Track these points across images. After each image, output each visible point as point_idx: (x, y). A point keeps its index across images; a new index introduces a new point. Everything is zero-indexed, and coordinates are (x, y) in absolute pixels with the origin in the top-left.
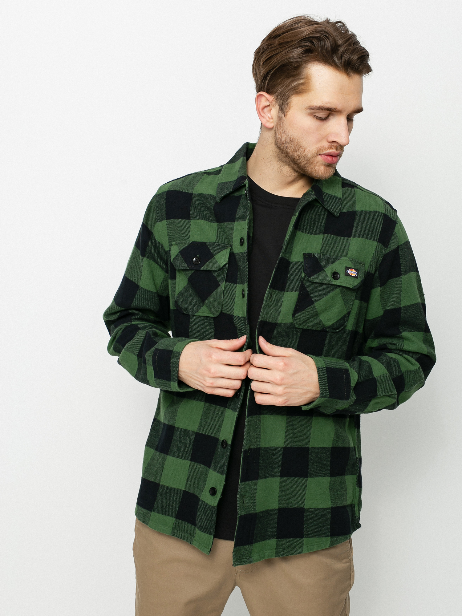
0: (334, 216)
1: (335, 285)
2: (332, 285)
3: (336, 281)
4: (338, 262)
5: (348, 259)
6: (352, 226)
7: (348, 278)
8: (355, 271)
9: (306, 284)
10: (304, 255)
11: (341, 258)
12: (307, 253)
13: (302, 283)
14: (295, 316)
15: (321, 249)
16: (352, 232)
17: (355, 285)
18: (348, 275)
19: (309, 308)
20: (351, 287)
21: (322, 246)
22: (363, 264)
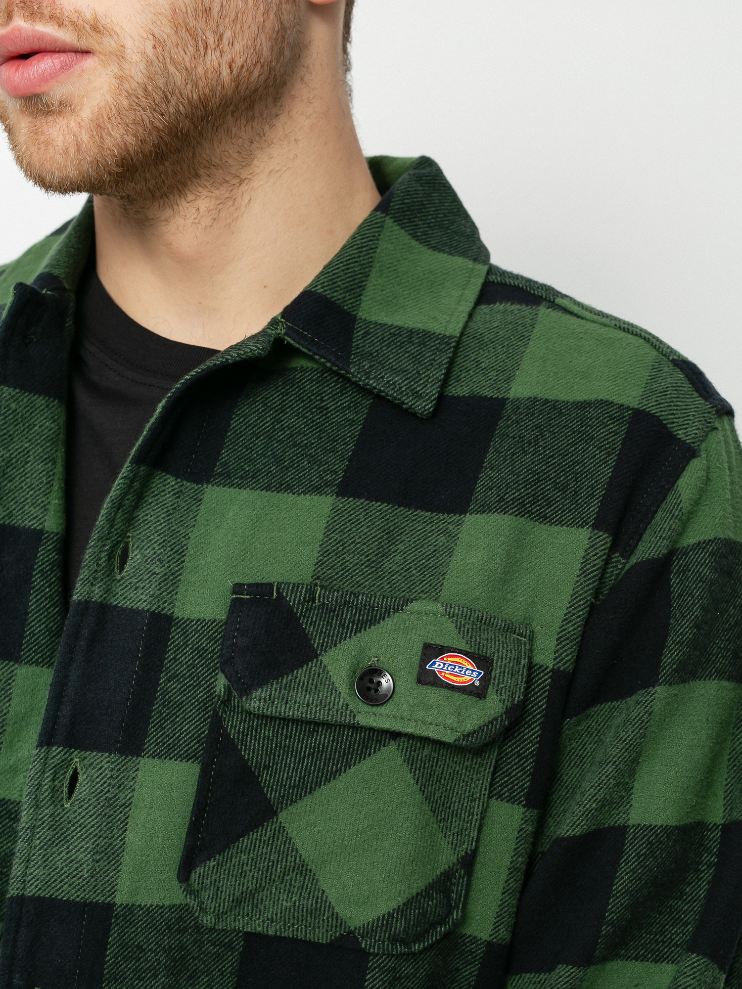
0: (410, 414)
1: (371, 729)
2: (356, 728)
3: (374, 709)
4: (389, 624)
5: (441, 609)
6: (479, 468)
7: (433, 695)
8: (468, 664)
9: (234, 726)
10: (234, 592)
11: (407, 601)
12: (249, 585)
13: (217, 723)
14: (194, 876)
15: (319, 563)
16: (471, 491)
17: (469, 727)
18: (427, 679)
19: (253, 835)
20: (449, 738)
21: (325, 552)
22: (521, 635)
